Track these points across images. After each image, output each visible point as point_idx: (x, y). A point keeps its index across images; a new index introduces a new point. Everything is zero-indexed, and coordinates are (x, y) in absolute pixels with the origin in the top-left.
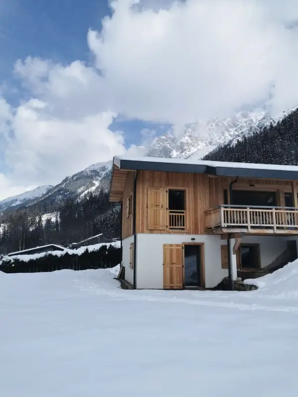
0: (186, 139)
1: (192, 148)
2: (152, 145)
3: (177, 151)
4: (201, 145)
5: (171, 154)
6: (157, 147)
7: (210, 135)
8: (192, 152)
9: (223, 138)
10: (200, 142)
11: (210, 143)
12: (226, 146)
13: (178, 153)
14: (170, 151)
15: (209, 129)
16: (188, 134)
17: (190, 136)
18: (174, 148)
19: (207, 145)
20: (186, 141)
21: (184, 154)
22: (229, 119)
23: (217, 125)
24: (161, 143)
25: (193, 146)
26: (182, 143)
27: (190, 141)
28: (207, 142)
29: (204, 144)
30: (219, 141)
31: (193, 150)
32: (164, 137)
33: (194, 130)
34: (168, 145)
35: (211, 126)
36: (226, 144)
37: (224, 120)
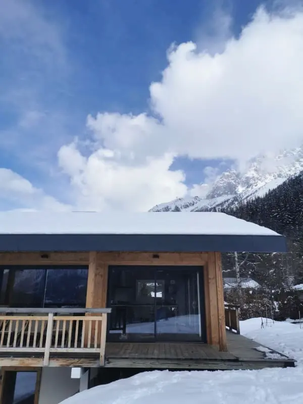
0: (251, 173)
1: (259, 182)
2: (216, 182)
3: (243, 187)
4: (269, 178)
5: (236, 190)
6: (221, 183)
7: (277, 167)
8: (259, 186)
9: (293, 169)
10: (267, 176)
11: (280, 176)
12: (297, 178)
13: (244, 189)
14: (235, 187)
15: (277, 161)
16: (254, 168)
17: (256, 170)
18: (239, 184)
19: (275, 178)
20: (251, 176)
21: (250, 189)
22: (298, 149)
23: (285, 156)
24: (225, 180)
25: (260, 180)
26: (247, 178)
27: (256, 175)
28: (276, 175)
29: (272, 178)
30: (289, 173)
31: (260, 184)
32: (227, 173)
33: (260, 163)
34: (233, 181)
35: (279, 157)
36: (297, 175)
37: (293, 150)
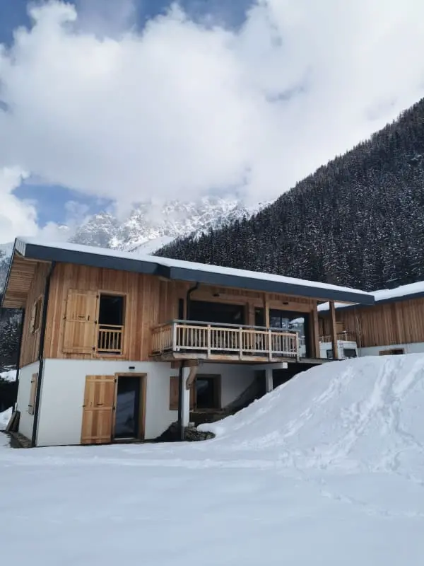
0: (132, 223)
1: (141, 237)
2: (82, 226)
3: (119, 239)
4: (154, 234)
5: (110, 242)
6: (89, 230)
7: (165, 221)
8: (140, 242)
9: (184, 227)
10: (152, 230)
11: (167, 233)
12: (187, 240)
13: (120, 242)
14: (109, 238)
15: (166, 213)
16: (136, 217)
17: (138, 220)
18: (114, 235)
19: (162, 236)
20: (132, 227)
21: (128, 244)
22: (192, 204)
23: (177, 209)
24: (95, 225)
25: (142, 234)
26: (126, 228)
27: (138, 227)
28: (162, 230)
29: (158, 234)
30: (178, 231)
31: (142, 240)
32: (99, 217)
33: (145, 212)
34: (106, 229)
35: (169, 209)
36: (187, 236)
37: (186, 204)
